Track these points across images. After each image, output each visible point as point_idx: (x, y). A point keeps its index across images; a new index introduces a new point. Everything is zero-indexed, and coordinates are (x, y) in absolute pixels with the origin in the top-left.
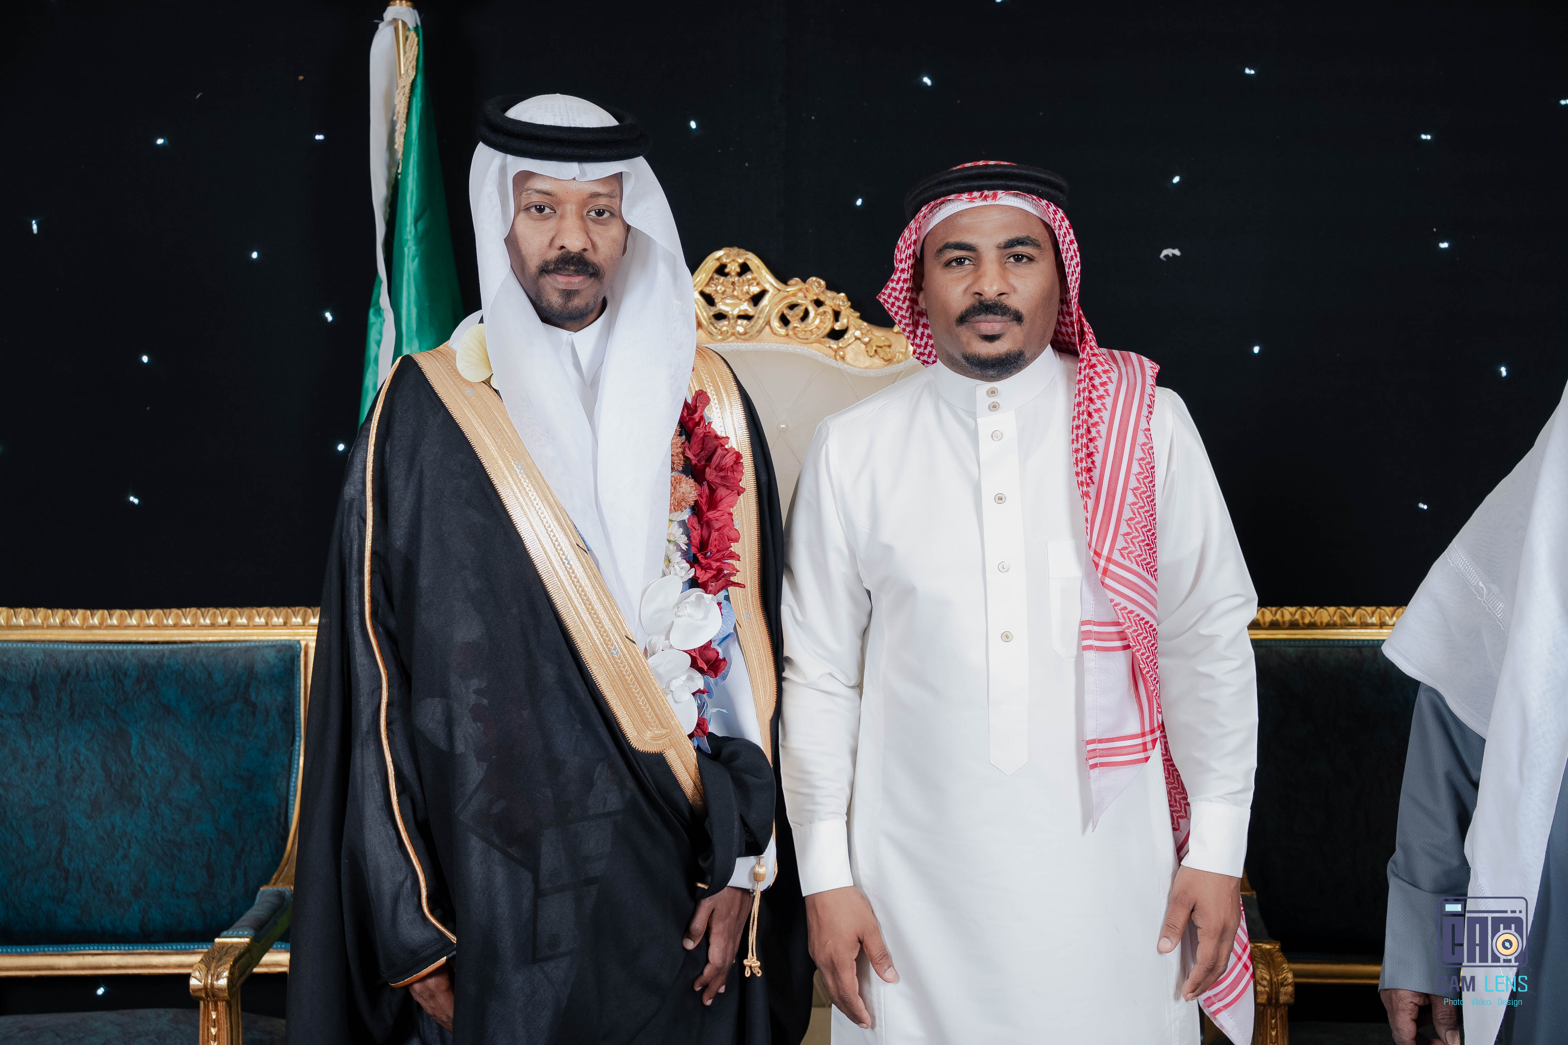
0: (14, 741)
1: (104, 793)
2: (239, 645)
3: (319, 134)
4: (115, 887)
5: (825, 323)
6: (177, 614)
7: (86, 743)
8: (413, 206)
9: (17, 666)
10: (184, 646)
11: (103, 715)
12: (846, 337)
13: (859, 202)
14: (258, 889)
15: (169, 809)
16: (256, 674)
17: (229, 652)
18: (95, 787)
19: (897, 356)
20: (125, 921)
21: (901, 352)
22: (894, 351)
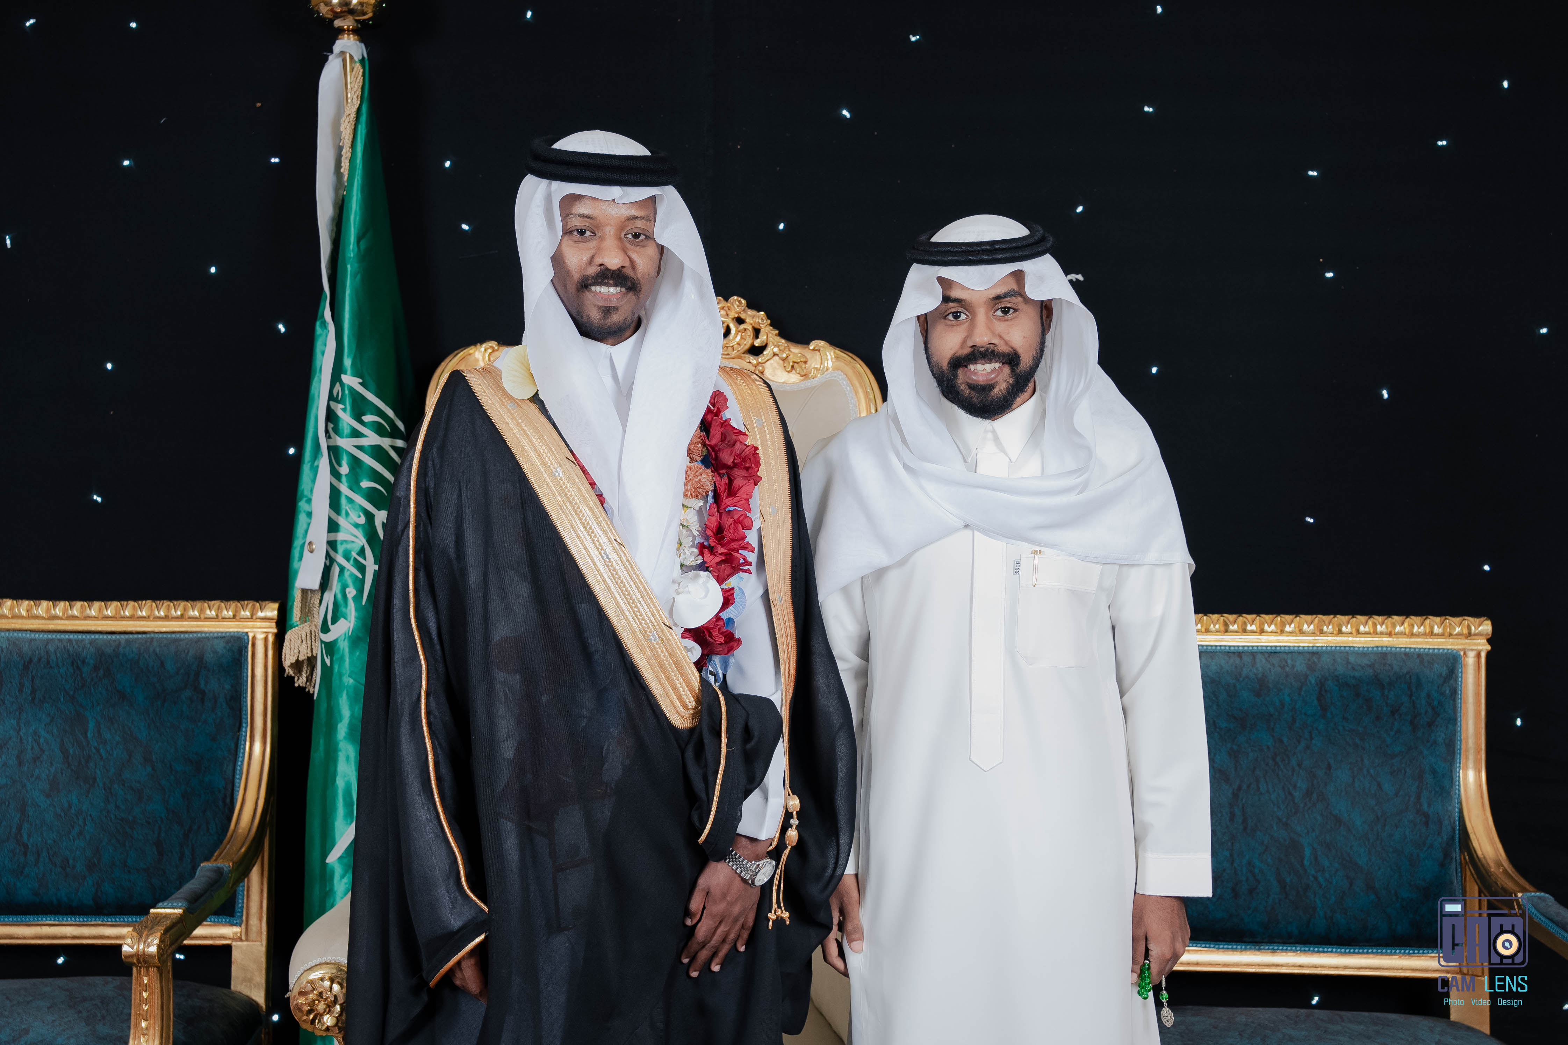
1: (62, 773)
2: (191, 636)
3: (275, 157)
4: (71, 862)
5: (745, 340)
6: (134, 606)
7: (45, 725)
8: (356, 225)
10: (140, 636)
11: (62, 700)
12: (765, 353)
13: (781, 226)
14: (200, 865)
15: (123, 790)
16: (206, 664)
17: (181, 643)
18: (54, 768)
19: (812, 372)
20: (79, 894)
21: (816, 369)
22: (809, 367)
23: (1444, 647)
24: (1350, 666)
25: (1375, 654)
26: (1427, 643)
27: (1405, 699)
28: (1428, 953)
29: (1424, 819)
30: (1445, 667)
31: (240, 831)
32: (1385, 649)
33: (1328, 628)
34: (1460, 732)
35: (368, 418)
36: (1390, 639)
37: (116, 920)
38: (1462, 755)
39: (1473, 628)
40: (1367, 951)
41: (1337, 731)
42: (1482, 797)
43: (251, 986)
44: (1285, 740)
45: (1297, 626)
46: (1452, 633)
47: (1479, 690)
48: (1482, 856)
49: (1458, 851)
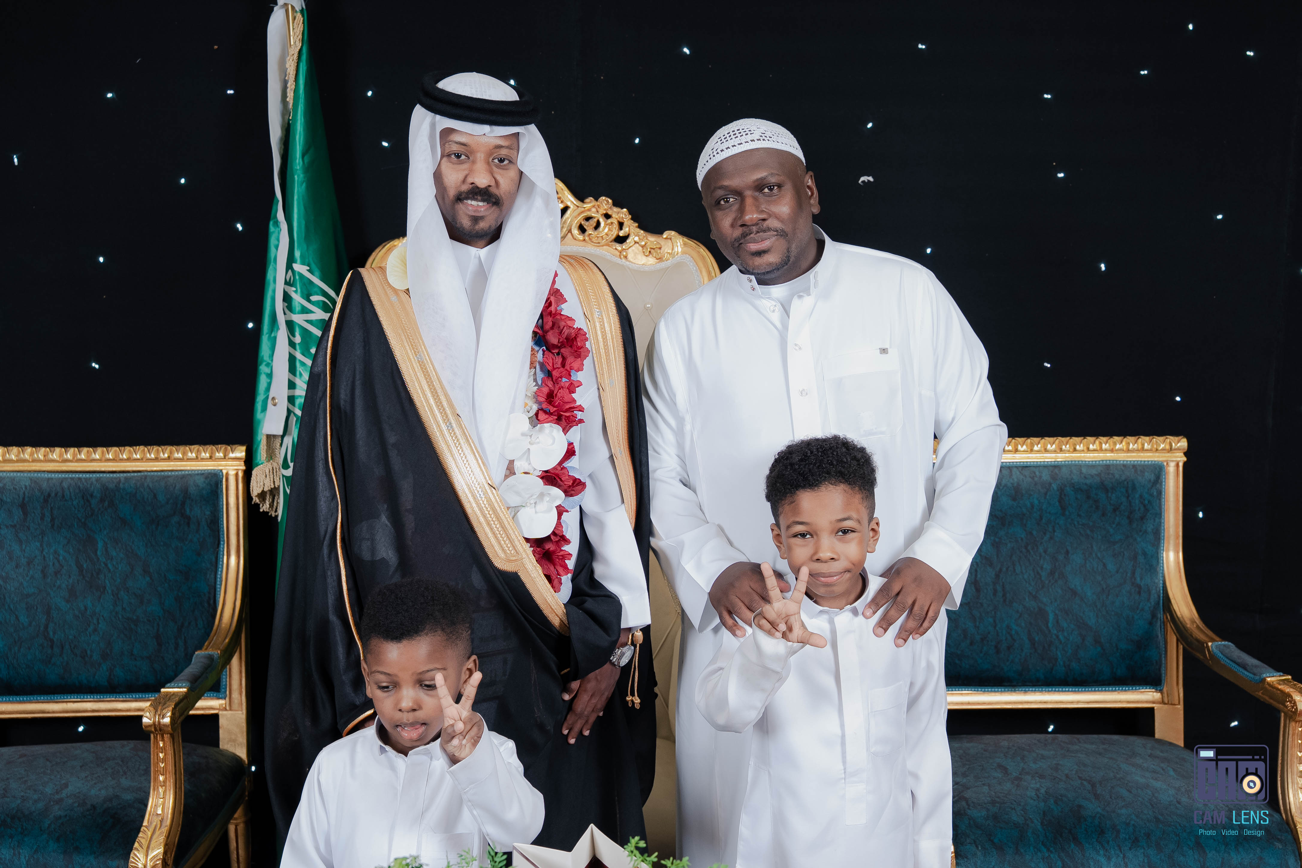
0: (9, 545)
1: (78, 584)
2: (177, 473)
3: (230, 89)
4: (89, 652)
5: (612, 231)
6: (130, 451)
7: (63, 546)
8: (301, 143)
9: (10, 490)
10: (136, 474)
11: (76, 526)
12: (628, 241)
13: (637, 141)
14: (194, 653)
15: (127, 595)
16: (190, 495)
17: (169, 479)
18: (72, 579)
19: (666, 256)
20: (96, 677)
21: (668, 253)
22: (663, 252)
23: (1152, 459)
24: (1082, 476)
25: (1102, 466)
26: (1140, 457)
27: (1124, 499)
28: (1139, 689)
29: (1137, 590)
30: (1153, 475)
31: (223, 627)
32: (1108, 462)
33: (1066, 447)
34: (1164, 523)
35: (314, 298)
36: (1112, 454)
38: (1165, 541)
39: (1173, 444)
40: (1095, 690)
41: (1073, 525)
42: (1180, 572)
43: (235, 745)
44: (1034, 533)
45: (1042, 446)
46: (1158, 448)
47: (1177, 491)
48: (1181, 616)
49: (1162, 613)
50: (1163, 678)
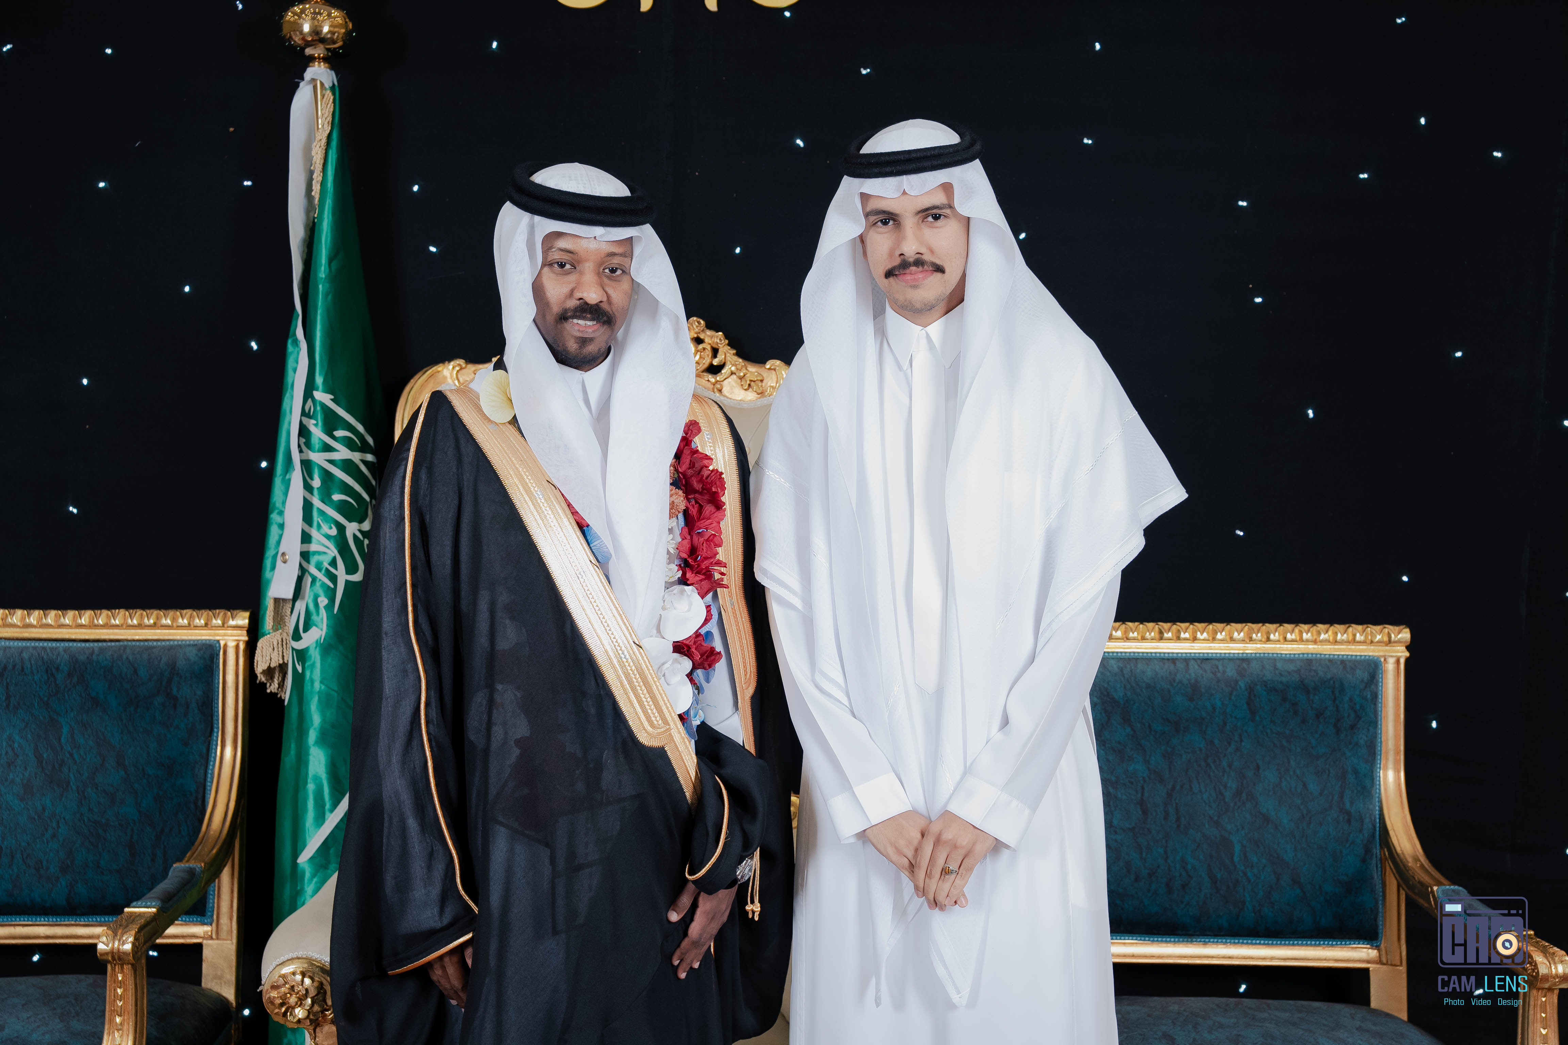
1: (36, 778)
2: (163, 643)
3: (248, 180)
4: (45, 863)
5: (704, 359)
6: (107, 615)
7: (19, 731)
8: (327, 248)
10: (113, 644)
11: (36, 707)
12: (723, 372)
13: (738, 251)
14: (172, 866)
15: (96, 793)
16: (178, 671)
17: (154, 650)
18: (28, 772)
19: (769, 390)
20: (52, 895)
21: (773, 388)
22: (765, 386)
23: (1366, 654)
24: (1277, 672)
25: (1302, 660)
26: (1350, 650)
27: (1329, 703)
28: (1350, 944)
29: (1346, 817)
30: (1366, 673)
31: (212, 832)
32: (1310, 656)
33: (1257, 636)
34: (1381, 735)
35: (339, 433)
36: (1316, 646)
37: (88, 920)
38: (1382, 757)
39: (1393, 636)
40: (1293, 943)
41: (1265, 733)
42: (1401, 796)
43: (221, 984)
44: (1216, 742)
45: (1228, 633)
46: (1373, 640)
47: (1398, 695)
48: (1401, 852)
49: (1378, 847)
50: (1381, 931)
